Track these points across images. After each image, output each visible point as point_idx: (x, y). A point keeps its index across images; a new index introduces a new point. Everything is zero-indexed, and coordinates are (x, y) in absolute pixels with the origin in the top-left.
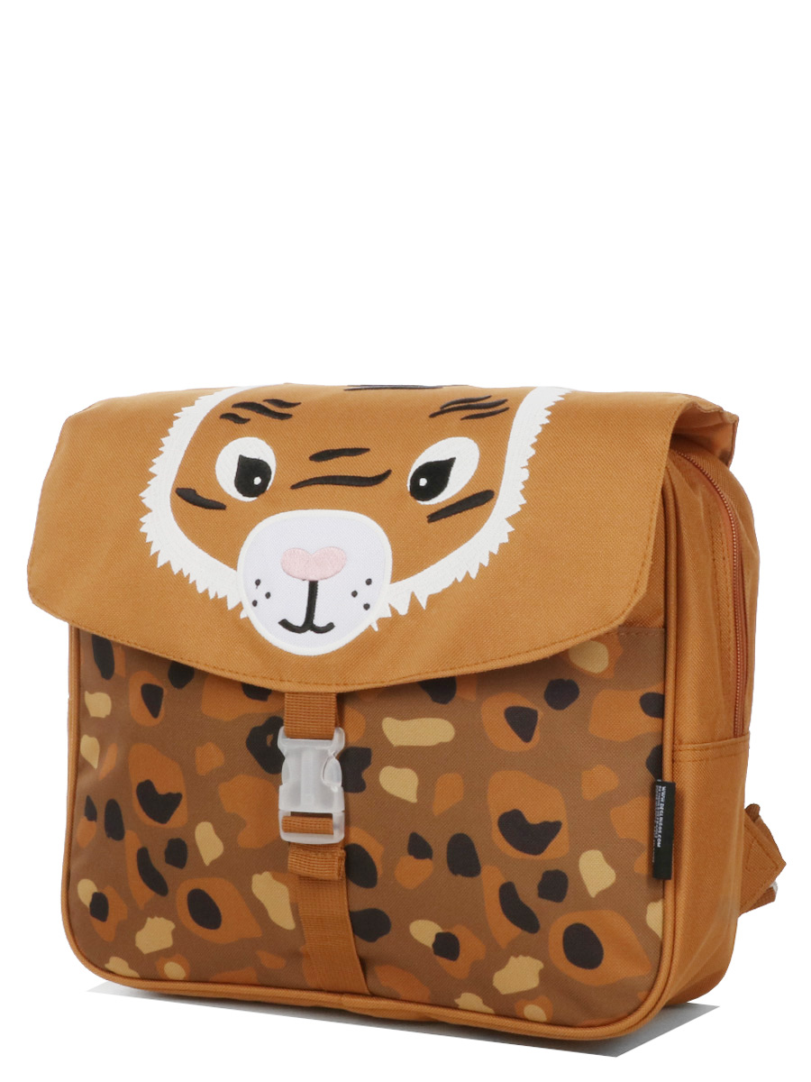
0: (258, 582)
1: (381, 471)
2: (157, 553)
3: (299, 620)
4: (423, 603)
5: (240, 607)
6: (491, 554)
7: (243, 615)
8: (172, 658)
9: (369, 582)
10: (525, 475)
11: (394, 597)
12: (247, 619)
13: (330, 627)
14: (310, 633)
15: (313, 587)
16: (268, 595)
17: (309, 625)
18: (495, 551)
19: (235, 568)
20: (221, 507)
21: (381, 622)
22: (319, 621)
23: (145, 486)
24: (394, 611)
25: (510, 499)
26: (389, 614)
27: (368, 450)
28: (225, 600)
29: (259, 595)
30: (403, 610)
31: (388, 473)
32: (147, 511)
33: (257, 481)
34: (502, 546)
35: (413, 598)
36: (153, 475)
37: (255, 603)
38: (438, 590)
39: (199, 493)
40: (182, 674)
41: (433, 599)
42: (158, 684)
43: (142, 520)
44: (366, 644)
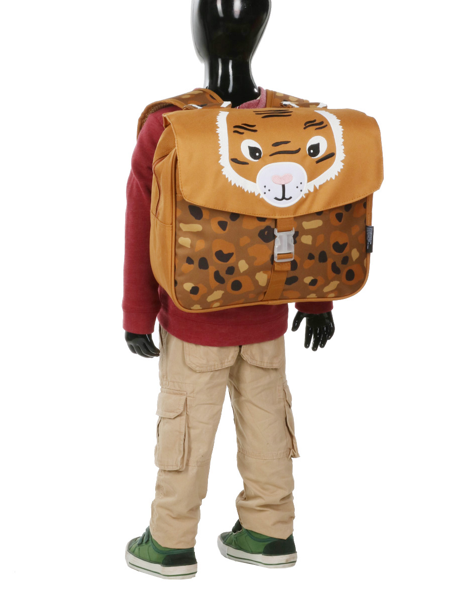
0: (265, 187)
1: (297, 148)
2: (231, 181)
3: (280, 197)
4: (318, 187)
5: (259, 195)
6: (338, 172)
7: (261, 197)
8: (231, 211)
9: (301, 183)
10: (343, 147)
11: (309, 187)
12: (262, 198)
13: (291, 198)
14: (284, 200)
15: (284, 186)
16: (269, 190)
17: (284, 198)
18: (340, 171)
19: (256, 183)
20: (247, 164)
21: (305, 194)
22: (287, 196)
23: (220, 159)
24: (309, 191)
25: (340, 155)
26: (308, 192)
27: (290, 142)
28: (254, 193)
29: (266, 190)
30: (312, 190)
31: (300, 149)
32: (223, 167)
33: (257, 154)
34: (341, 169)
35: (315, 187)
36: (221, 155)
37: (265, 193)
38: (322, 183)
39: (238, 159)
40: (235, 216)
41: (321, 186)
42: (226, 220)
43: (222, 170)
44: (302, 202)
